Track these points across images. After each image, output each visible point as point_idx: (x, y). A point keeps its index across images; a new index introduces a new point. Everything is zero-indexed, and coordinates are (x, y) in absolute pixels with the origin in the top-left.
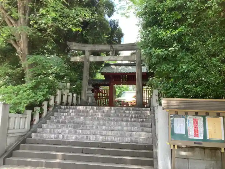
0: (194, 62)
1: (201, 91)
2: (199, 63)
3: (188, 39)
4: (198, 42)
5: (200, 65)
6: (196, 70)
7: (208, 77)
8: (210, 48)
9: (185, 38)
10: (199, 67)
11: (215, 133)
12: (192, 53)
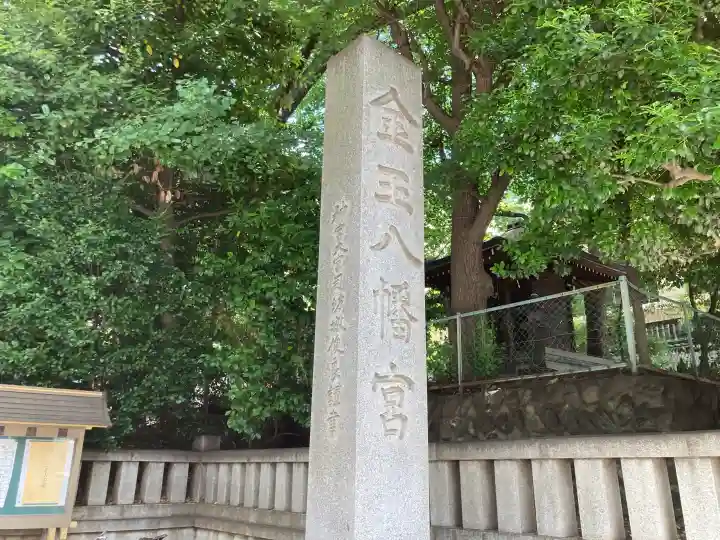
0: (30, 276)
1: (33, 363)
2: (43, 282)
3: (28, 205)
4: (54, 223)
5: (45, 289)
6: (31, 299)
7: (59, 327)
8: (81, 250)
9: (19, 199)
10: (41, 292)
11: (43, 486)
12: (29, 249)
